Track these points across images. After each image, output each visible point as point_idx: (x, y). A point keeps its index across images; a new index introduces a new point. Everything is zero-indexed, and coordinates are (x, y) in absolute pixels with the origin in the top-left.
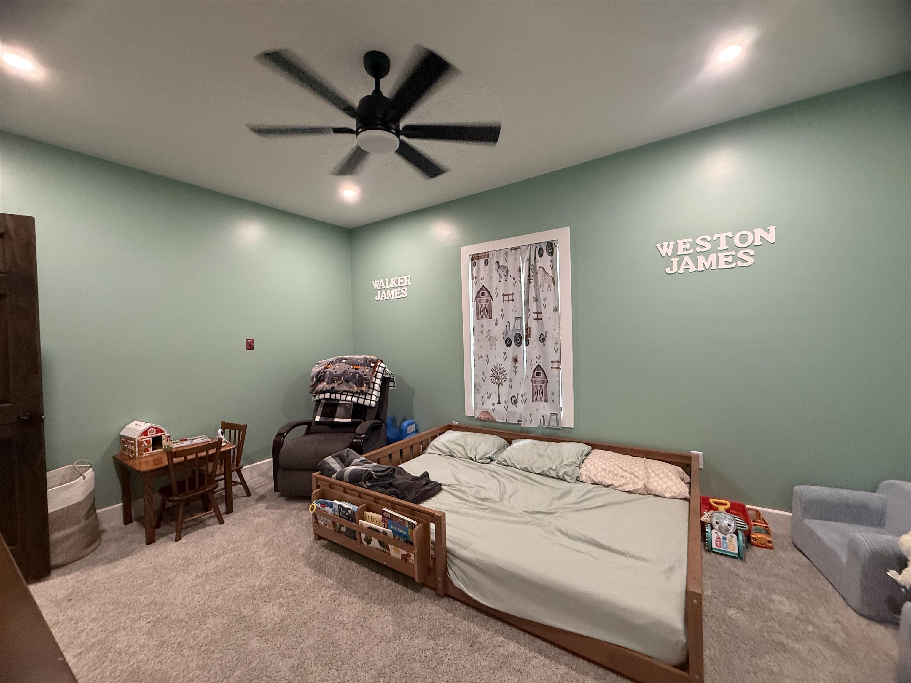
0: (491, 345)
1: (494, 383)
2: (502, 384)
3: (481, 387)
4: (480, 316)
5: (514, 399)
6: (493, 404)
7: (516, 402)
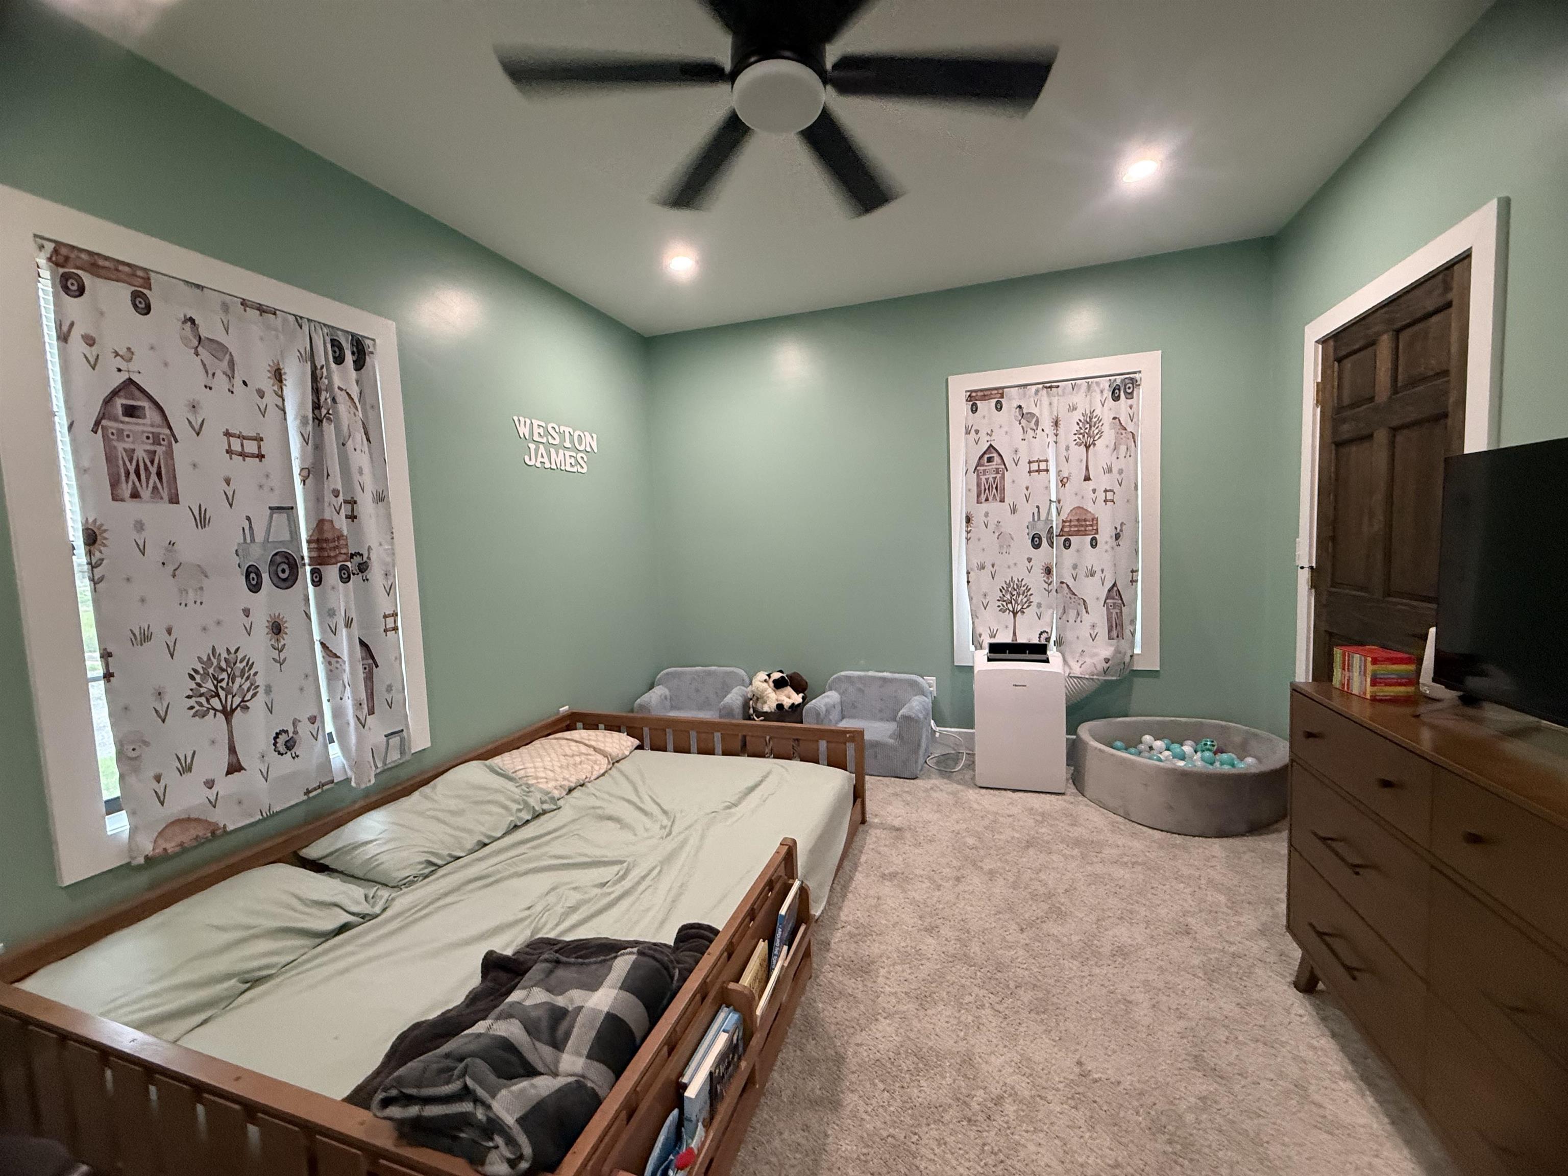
0: (183, 591)
1: (204, 716)
2: (245, 708)
3: (146, 743)
4: (126, 490)
5: (283, 738)
6: (210, 784)
7: (290, 745)
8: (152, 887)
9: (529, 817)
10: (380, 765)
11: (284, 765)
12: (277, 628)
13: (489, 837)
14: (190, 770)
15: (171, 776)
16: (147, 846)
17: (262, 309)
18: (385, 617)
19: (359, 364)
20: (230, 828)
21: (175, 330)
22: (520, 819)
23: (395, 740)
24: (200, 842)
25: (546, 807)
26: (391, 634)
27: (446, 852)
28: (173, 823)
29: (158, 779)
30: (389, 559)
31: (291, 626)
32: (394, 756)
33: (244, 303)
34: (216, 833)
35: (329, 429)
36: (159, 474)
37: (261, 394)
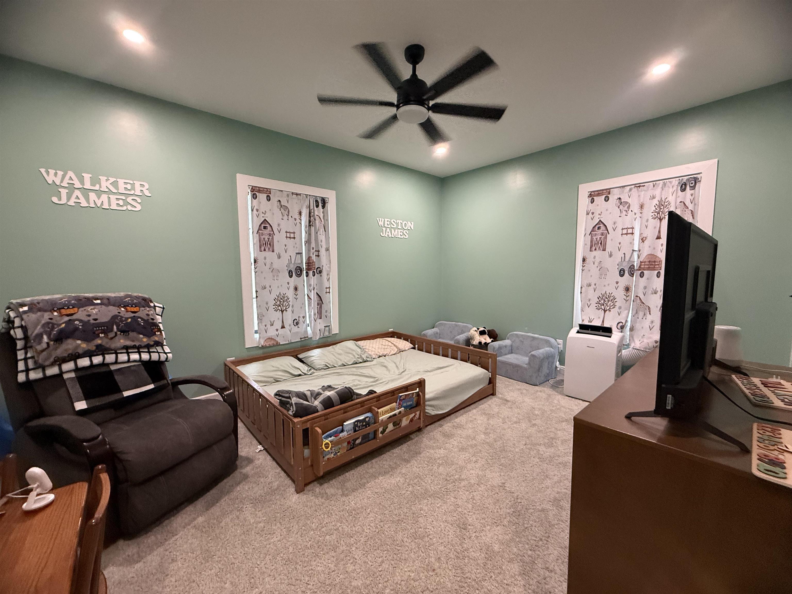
0: (274, 276)
1: (277, 311)
2: (286, 311)
3: (264, 316)
4: (263, 249)
5: (295, 321)
6: (277, 330)
7: (297, 324)
8: (263, 354)
9: (361, 361)
10: (322, 335)
11: (295, 329)
12: (296, 289)
13: (346, 363)
14: (273, 325)
15: (269, 326)
16: (262, 343)
17: (297, 194)
18: (326, 288)
19: (323, 207)
20: (281, 343)
21: (276, 204)
22: (358, 361)
23: (327, 328)
24: (274, 346)
25: (368, 359)
26: (328, 294)
27: (332, 364)
28: (269, 338)
29: (266, 326)
30: (329, 269)
31: (299, 288)
32: (327, 334)
33: (293, 194)
34: (278, 344)
35: (313, 228)
36: (270, 244)
37: (295, 219)
